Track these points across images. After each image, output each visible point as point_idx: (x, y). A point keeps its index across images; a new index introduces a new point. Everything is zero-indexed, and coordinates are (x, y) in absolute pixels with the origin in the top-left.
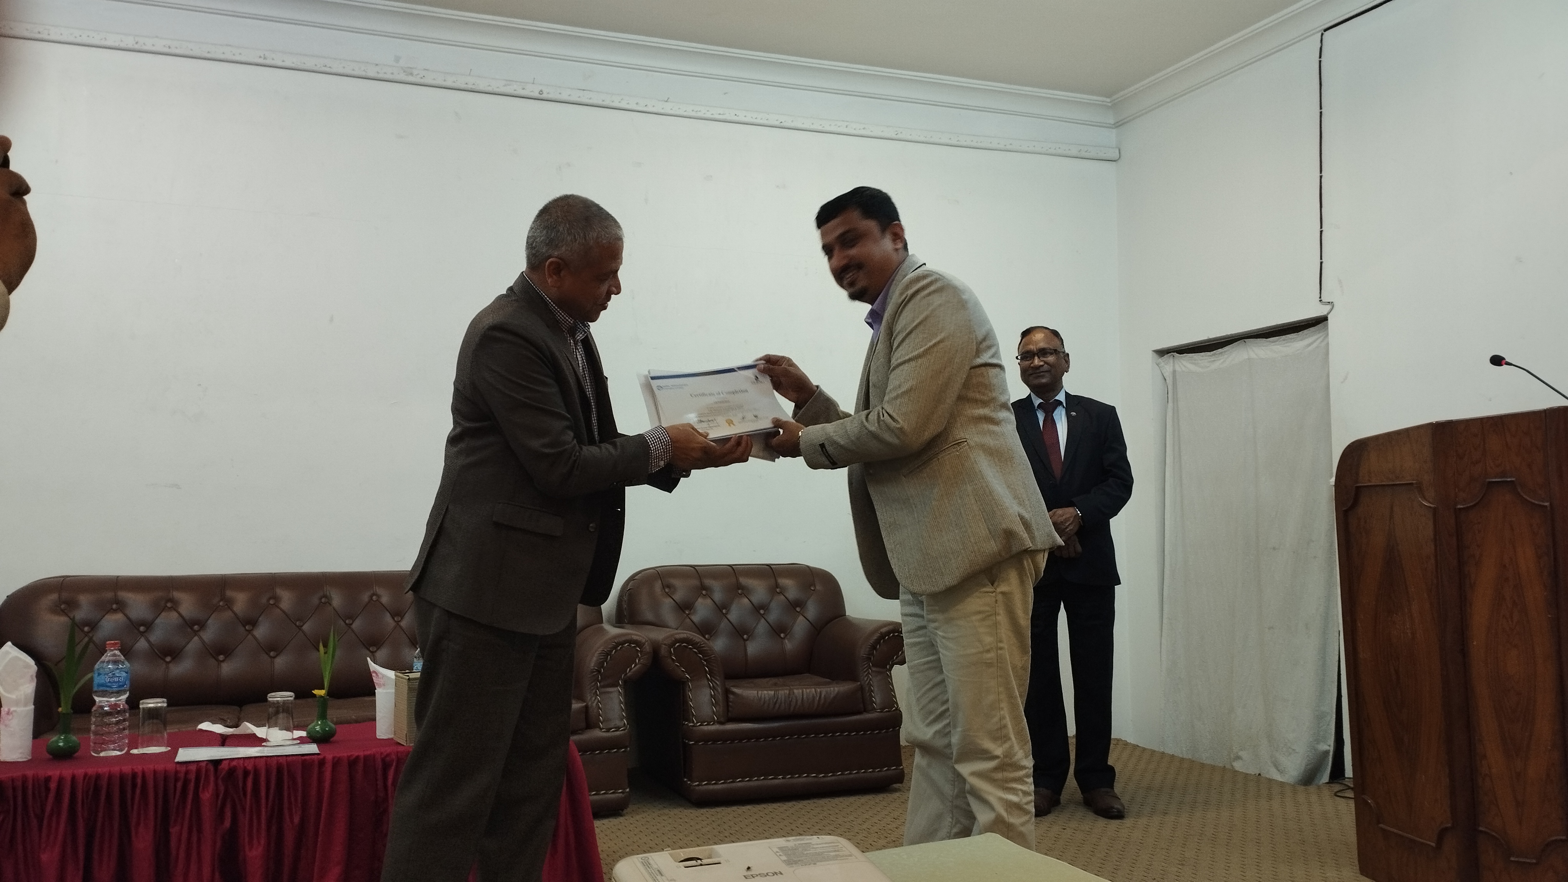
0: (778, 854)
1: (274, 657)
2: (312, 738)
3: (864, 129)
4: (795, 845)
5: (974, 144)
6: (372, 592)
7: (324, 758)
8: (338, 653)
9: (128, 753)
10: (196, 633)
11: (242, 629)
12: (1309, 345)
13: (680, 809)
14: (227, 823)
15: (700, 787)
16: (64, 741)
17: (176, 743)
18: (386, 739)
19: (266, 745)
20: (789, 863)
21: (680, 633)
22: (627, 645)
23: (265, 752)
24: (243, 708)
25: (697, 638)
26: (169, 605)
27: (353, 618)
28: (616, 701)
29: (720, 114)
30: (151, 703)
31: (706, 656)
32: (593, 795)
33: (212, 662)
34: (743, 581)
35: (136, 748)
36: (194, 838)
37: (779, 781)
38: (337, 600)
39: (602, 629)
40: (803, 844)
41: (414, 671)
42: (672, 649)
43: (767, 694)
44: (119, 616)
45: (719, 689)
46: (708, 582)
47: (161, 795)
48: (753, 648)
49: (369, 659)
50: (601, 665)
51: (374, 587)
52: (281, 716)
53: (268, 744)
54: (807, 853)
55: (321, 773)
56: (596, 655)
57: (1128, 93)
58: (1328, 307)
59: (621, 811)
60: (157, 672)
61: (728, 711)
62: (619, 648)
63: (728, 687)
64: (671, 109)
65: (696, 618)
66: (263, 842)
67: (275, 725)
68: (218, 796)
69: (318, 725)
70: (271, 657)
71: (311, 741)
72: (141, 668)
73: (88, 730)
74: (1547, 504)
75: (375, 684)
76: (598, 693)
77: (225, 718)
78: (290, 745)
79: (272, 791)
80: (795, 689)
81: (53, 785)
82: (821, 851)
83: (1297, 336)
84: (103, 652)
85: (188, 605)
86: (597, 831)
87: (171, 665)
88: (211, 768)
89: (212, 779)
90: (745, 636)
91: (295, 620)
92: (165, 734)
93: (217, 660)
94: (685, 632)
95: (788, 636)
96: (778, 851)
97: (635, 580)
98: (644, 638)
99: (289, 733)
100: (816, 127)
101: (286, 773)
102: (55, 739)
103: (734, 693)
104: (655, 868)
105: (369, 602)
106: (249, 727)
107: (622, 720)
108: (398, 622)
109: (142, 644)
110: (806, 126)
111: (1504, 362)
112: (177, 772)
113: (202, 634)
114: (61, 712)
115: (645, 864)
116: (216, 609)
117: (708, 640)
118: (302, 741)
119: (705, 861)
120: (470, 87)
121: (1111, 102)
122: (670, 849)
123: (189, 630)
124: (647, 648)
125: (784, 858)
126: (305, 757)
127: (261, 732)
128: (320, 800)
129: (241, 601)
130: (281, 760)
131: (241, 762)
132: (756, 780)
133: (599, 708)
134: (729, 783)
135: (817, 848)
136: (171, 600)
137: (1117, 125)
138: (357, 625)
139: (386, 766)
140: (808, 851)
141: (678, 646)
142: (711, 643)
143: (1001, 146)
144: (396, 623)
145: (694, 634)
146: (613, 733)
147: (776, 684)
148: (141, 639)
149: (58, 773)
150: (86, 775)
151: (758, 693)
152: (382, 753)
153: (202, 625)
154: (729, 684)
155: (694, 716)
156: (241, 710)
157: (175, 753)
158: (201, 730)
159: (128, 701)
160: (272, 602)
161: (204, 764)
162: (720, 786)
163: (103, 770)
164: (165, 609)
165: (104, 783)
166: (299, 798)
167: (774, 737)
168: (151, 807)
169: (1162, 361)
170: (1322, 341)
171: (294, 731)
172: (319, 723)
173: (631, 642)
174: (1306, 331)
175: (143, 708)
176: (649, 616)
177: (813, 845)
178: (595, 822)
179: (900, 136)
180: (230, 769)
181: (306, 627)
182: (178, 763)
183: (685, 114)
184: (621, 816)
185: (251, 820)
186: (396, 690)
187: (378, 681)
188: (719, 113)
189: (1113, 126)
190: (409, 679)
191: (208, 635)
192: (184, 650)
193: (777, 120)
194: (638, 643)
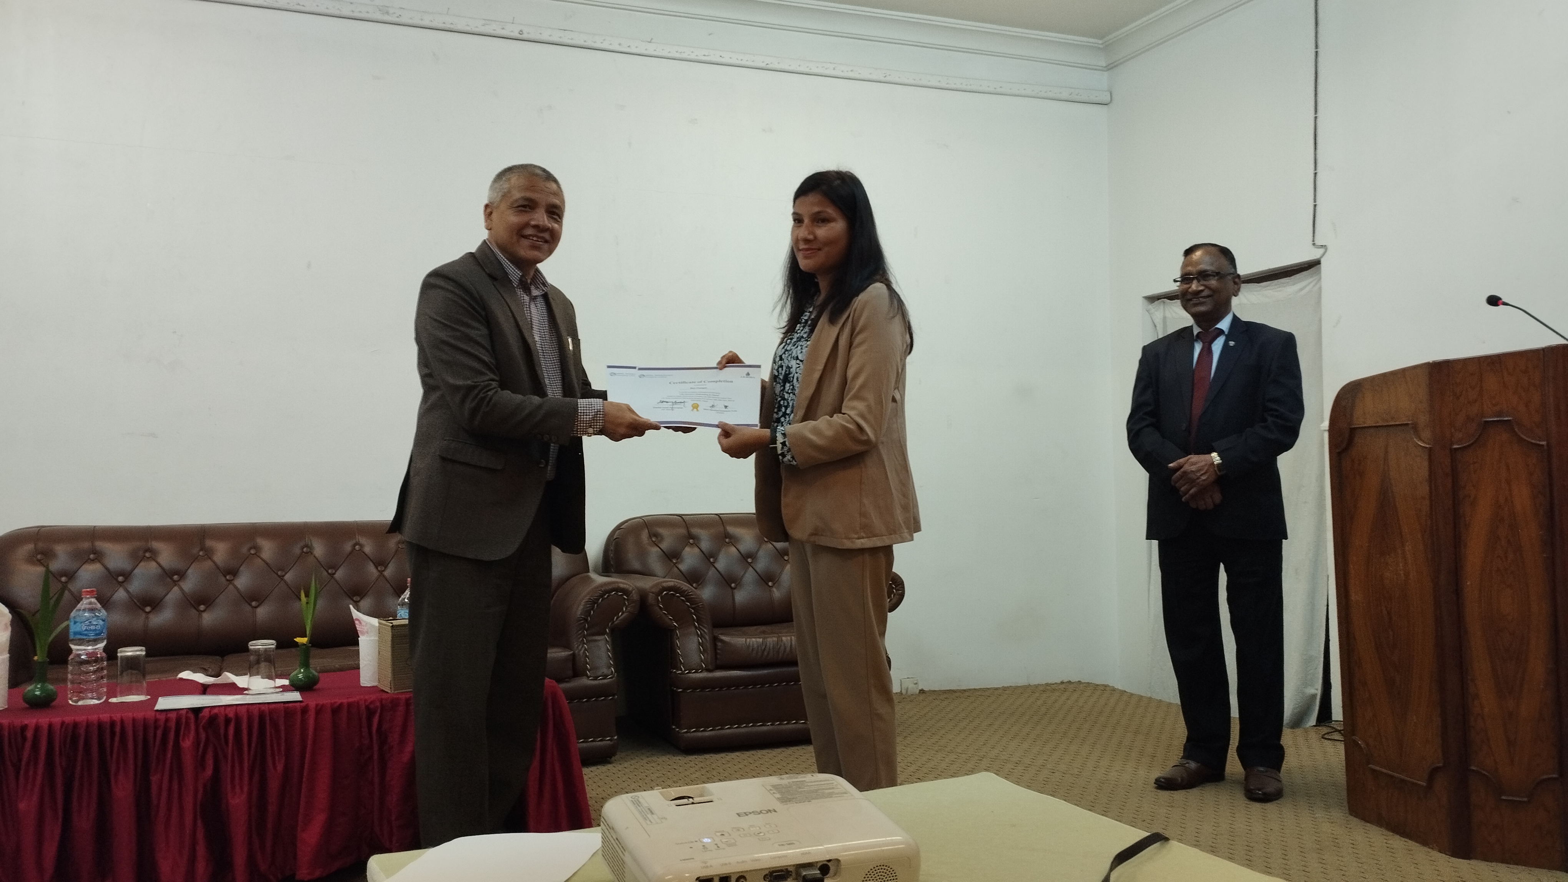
0: (772, 792)
1: (256, 607)
2: (295, 686)
3: (852, 71)
4: (789, 783)
5: (964, 87)
6: (354, 542)
7: (307, 705)
8: (320, 603)
9: (106, 700)
10: (175, 583)
11: (223, 579)
12: (1302, 289)
13: (668, 756)
14: (209, 772)
15: (689, 734)
16: (41, 689)
17: (156, 693)
18: (370, 687)
19: (247, 693)
20: (784, 800)
21: (668, 581)
22: (614, 593)
23: (247, 700)
24: (225, 658)
25: (685, 586)
26: (147, 555)
27: (336, 568)
28: (603, 649)
29: (705, 55)
30: (129, 652)
31: (693, 605)
32: (581, 742)
33: (193, 612)
34: (731, 530)
35: (116, 697)
36: (176, 787)
37: (768, 727)
38: (319, 549)
39: (589, 578)
40: (797, 781)
41: (398, 618)
42: (659, 598)
43: (755, 641)
44: (97, 567)
45: (706, 636)
46: (695, 531)
47: (140, 746)
48: (741, 596)
49: (351, 606)
50: (587, 613)
51: (357, 537)
52: (263, 665)
53: (250, 692)
54: (801, 791)
55: (304, 722)
56: (583, 603)
57: (1121, 35)
58: (1322, 251)
59: (608, 759)
60: (137, 622)
61: (716, 658)
62: (606, 597)
63: (716, 635)
64: (655, 50)
65: (683, 567)
66: (246, 789)
67: (257, 674)
68: (198, 743)
69: (300, 673)
70: (253, 607)
71: (294, 689)
72: (119, 618)
73: (65, 680)
74: (1544, 443)
75: (358, 632)
76: (585, 641)
77: (206, 667)
78: (273, 693)
79: (254, 739)
80: (783, 636)
81: (29, 734)
82: (816, 788)
83: (1289, 280)
84: (78, 600)
85: (167, 556)
86: (585, 778)
87: (151, 616)
88: (192, 716)
89: (193, 726)
90: (733, 585)
91: (276, 570)
92: (144, 684)
93: (198, 611)
94: (673, 580)
95: (776, 585)
96: (772, 789)
97: (622, 530)
98: (631, 586)
99: (271, 682)
100: (803, 69)
101: (268, 722)
102: (30, 688)
103: (722, 641)
104: (646, 807)
105: (352, 551)
106: (229, 677)
107: (609, 668)
108: (381, 572)
109: (120, 594)
110: (793, 68)
111: (1501, 301)
112: (156, 720)
113: (182, 584)
114: (37, 660)
115: (635, 803)
116: (195, 559)
117: (696, 588)
118: (284, 689)
119: (696, 800)
120: (448, 26)
121: (1102, 44)
122: (660, 788)
123: (168, 579)
124: (635, 596)
125: (778, 796)
126: (287, 705)
127: (241, 681)
128: (304, 748)
129: (221, 551)
130: (263, 708)
131: (222, 709)
132: (744, 727)
133: (586, 656)
134: (718, 730)
135: (811, 786)
136: (148, 550)
137: (1109, 67)
138: (339, 574)
139: (371, 713)
140: (803, 788)
141: (665, 594)
142: (698, 592)
143: (991, 89)
144: (379, 573)
145: (681, 582)
146: (601, 681)
147: (764, 632)
148: (119, 590)
149: (34, 721)
150: (63, 723)
151: (746, 641)
152: (365, 701)
153: (182, 575)
154: (717, 632)
155: (682, 664)
156: (223, 660)
157: (155, 702)
158: (181, 679)
159: (105, 649)
160: (253, 552)
161: (184, 712)
162: (709, 733)
163: (81, 718)
164: (143, 558)
165: (82, 731)
166: (283, 748)
167: (763, 685)
168: (131, 755)
169: (1151, 307)
170: (1314, 286)
171: (276, 680)
172: (302, 671)
173: (618, 590)
174: (1298, 276)
175: (121, 656)
176: (636, 565)
177: (808, 782)
178: (583, 769)
179: (888, 79)
180: (210, 717)
181: (288, 577)
182: (157, 711)
183: (669, 55)
184: (610, 763)
185: (233, 767)
186: (379, 637)
187: (361, 628)
188: (703, 54)
189: (1105, 69)
190: (392, 626)
191: (189, 584)
192: (164, 600)
193: (763, 62)
194: (625, 592)
